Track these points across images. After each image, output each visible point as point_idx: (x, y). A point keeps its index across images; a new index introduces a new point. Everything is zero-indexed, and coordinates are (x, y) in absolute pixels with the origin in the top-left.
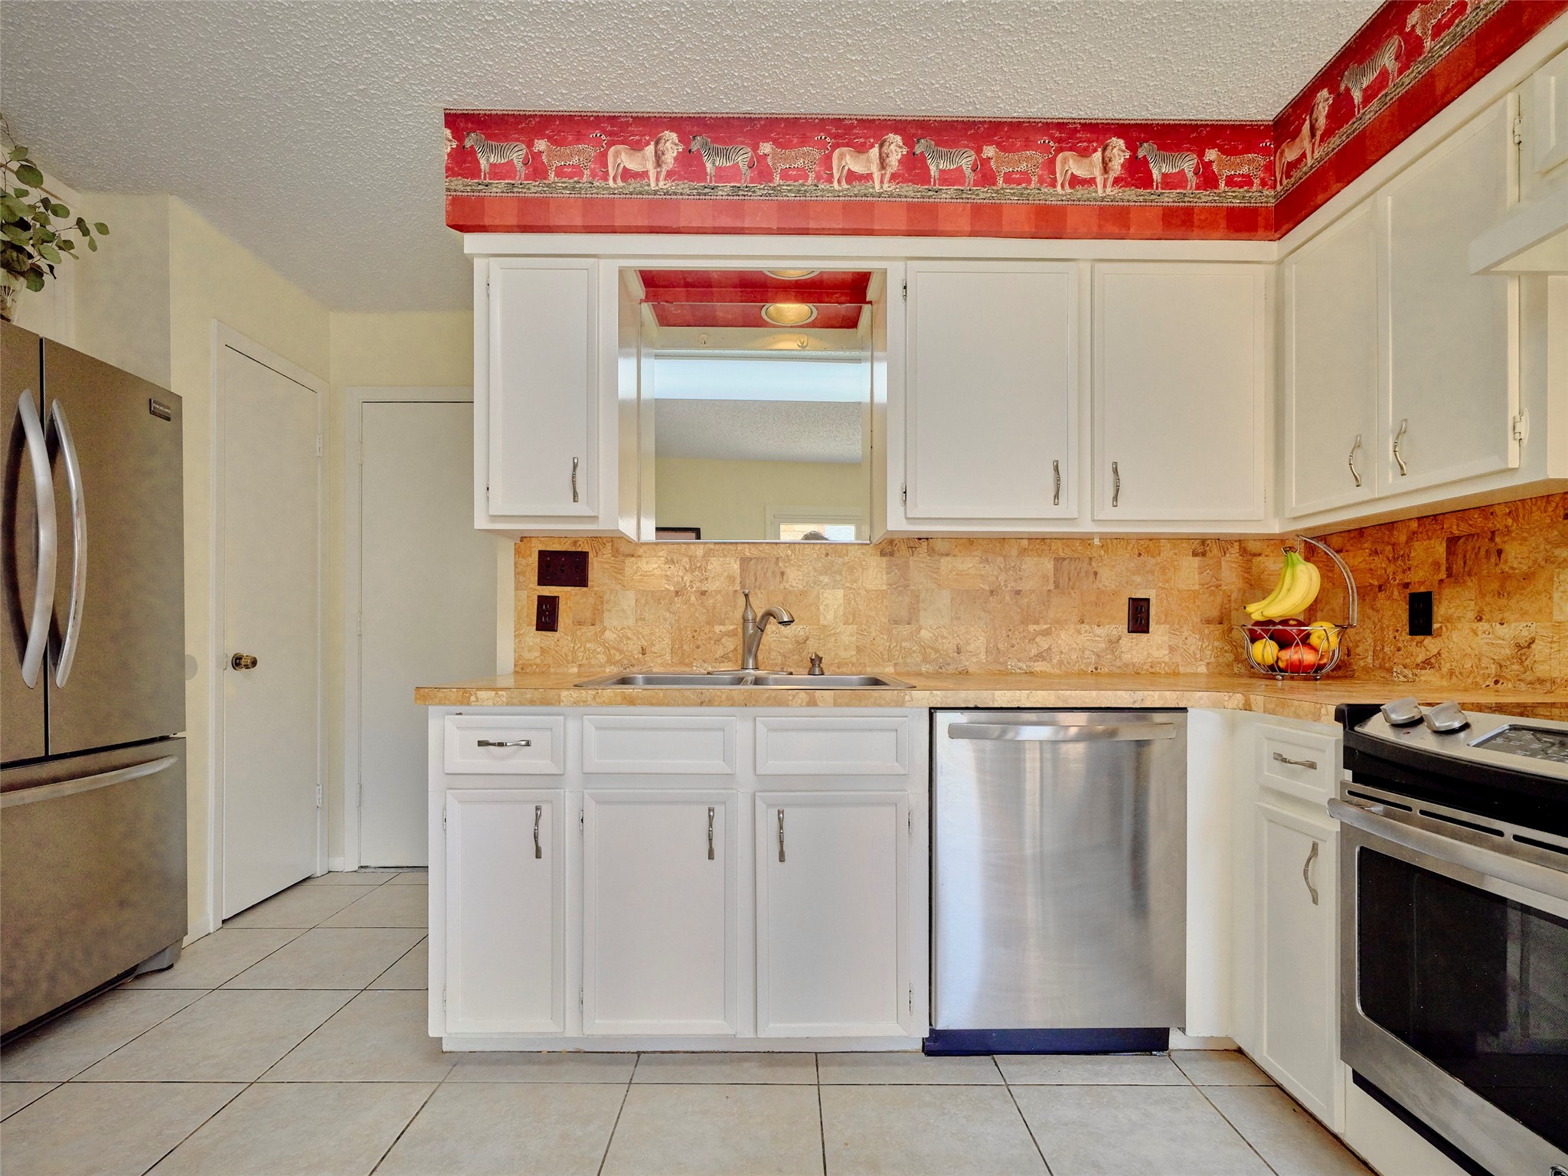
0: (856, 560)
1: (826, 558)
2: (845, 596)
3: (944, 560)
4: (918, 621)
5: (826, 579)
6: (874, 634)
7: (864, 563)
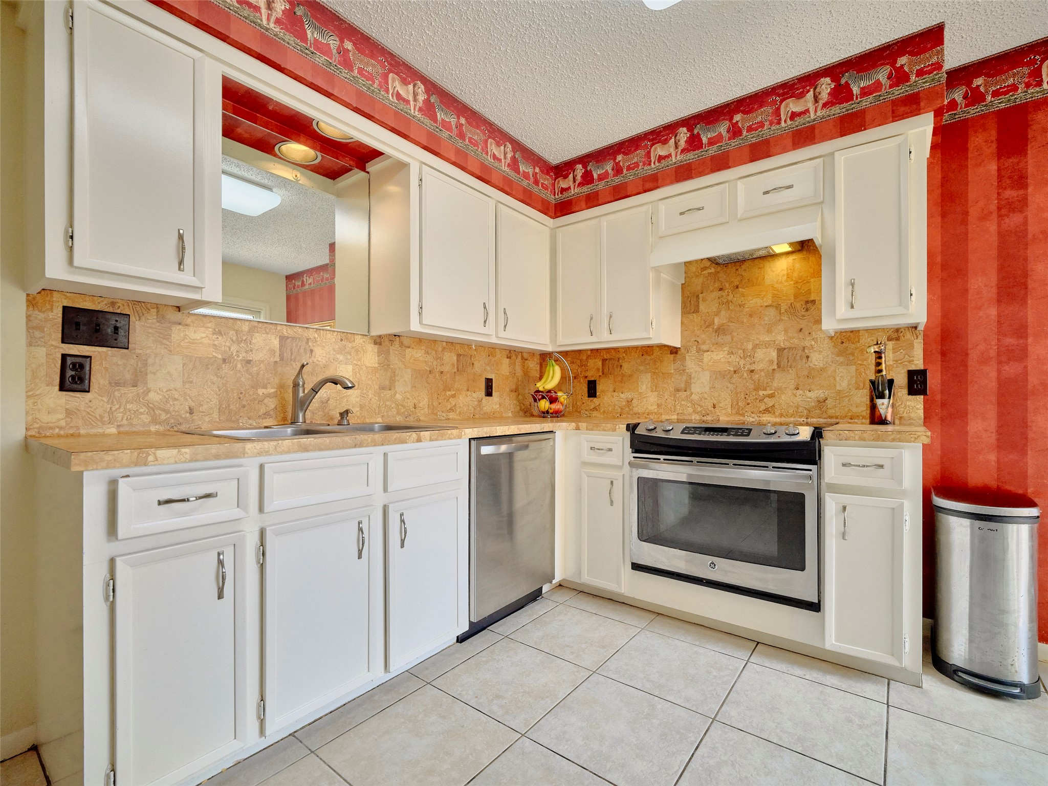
0: (360, 345)
1: (341, 342)
2: (353, 370)
3: (408, 350)
4: (395, 388)
5: (341, 357)
6: (370, 396)
7: (364, 348)
